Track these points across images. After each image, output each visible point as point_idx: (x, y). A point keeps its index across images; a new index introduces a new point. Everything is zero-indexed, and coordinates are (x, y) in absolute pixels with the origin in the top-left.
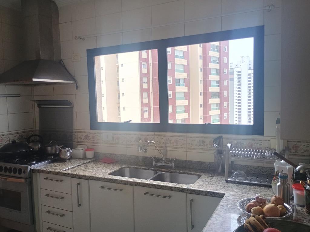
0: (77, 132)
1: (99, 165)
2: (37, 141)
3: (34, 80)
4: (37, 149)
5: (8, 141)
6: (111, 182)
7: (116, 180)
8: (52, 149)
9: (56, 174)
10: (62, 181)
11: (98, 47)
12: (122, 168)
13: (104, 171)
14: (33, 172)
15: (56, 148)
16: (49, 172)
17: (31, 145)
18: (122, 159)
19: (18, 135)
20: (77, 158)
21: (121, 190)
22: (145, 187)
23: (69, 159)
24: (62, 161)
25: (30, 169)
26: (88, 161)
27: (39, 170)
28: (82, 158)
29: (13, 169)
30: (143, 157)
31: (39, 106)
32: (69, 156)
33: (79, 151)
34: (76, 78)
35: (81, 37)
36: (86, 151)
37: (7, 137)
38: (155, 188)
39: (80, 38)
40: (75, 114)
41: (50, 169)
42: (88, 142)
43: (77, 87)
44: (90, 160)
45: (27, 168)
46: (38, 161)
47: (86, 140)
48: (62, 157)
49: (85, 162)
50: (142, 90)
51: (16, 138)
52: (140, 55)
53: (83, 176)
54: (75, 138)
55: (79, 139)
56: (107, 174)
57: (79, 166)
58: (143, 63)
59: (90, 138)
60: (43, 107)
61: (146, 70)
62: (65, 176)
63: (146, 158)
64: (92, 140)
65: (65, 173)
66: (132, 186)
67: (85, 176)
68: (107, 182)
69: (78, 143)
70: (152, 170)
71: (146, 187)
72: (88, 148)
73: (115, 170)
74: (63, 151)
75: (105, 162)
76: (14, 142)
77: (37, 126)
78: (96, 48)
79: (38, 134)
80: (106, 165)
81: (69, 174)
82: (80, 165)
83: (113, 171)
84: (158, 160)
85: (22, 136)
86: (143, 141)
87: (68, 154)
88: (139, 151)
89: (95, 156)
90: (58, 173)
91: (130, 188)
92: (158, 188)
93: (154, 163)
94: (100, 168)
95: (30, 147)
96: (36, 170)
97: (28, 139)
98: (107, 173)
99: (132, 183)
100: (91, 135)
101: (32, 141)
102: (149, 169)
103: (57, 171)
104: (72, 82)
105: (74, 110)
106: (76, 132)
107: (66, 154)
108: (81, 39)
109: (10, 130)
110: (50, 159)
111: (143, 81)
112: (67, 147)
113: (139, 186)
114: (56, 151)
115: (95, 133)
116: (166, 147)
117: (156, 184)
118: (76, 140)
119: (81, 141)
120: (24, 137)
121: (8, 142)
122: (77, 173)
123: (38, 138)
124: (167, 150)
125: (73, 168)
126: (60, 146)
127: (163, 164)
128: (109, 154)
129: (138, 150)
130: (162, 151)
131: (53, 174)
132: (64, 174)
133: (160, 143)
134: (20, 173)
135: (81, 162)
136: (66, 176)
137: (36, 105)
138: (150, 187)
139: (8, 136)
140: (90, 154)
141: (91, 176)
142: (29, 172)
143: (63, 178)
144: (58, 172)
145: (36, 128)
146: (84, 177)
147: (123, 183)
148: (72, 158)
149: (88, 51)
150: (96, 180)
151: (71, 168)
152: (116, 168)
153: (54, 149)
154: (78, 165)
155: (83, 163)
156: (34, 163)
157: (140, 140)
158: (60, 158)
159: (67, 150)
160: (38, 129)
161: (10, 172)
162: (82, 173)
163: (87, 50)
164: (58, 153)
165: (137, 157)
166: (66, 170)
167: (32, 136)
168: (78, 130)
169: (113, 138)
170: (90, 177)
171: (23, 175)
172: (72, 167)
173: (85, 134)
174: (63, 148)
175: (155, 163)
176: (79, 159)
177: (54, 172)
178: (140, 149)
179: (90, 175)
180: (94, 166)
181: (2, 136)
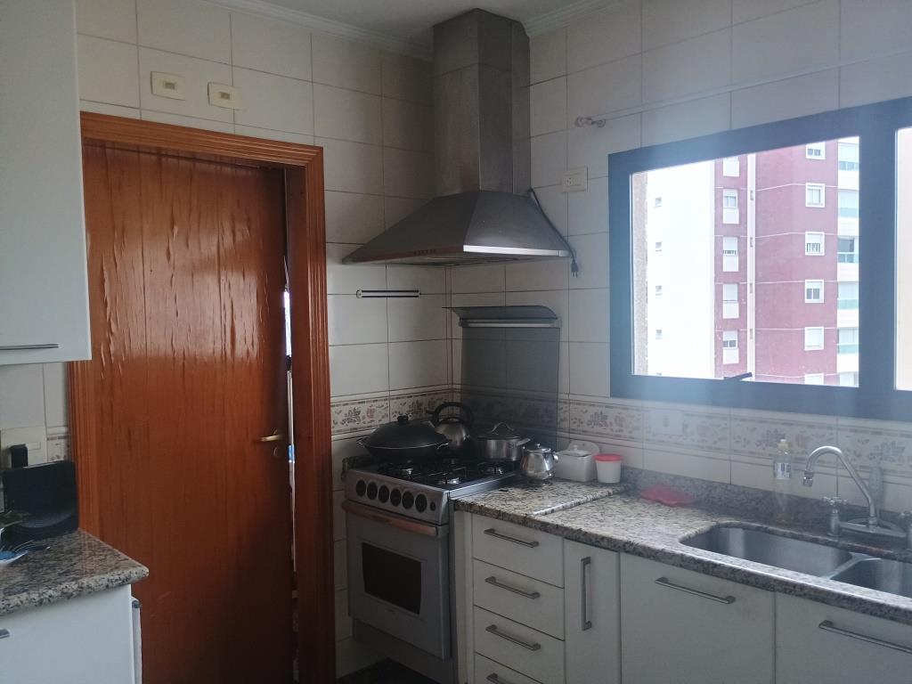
0: (569, 402)
1: (642, 508)
2: (457, 420)
3: (467, 248)
4: (458, 444)
5: (386, 415)
6: (694, 570)
7: (715, 565)
8: (499, 446)
9: (520, 524)
10: (534, 544)
11: (645, 145)
12: (719, 526)
13: (661, 528)
14: (455, 510)
15: (509, 445)
16: (500, 515)
17: (441, 430)
18: (713, 498)
19: (410, 401)
20: (570, 481)
21: (730, 600)
22: (823, 602)
23: (546, 481)
24: (531, 483)
25: (448, 498)
26: (605, 491)
27: (471, 505)
28: (585, 480)
29: (402, 495)
30: (789, 496)
31: (464, 323)
32: (548, 472)
33: (577, 459)
34: (571, 241)
35: (595, 119)
36: (597, 461)
37: (385, 406)
38: (864, 612)
39: (590, 122)
40: (564, 348)
41: (501, 507)
42: (600, 434)
43: (575, 268)
44: (611, 491)
45: (441, 495)
46: (466, 479)
47: (597, 429)
48: (531, 472)
49: (598, 494)
50: (721, 278)
51: (405, 411)
52: (718, 171)
53: (603, 538)
54: (562, 420)
55: (575, 423)
56: (677, 541)
57: (579, 504)
58: (726, 193)
59: (608, 421)
60: (473, 325)
61: (736, 213)
62: (546, 531)
63: (803, 501)
64: (615, 427)
65: (548, 524)
66: (770, 593)
67: (610, 540)
68: (681, 566)
69: (572, 436)
70: (827, 544)
71: (827, 603)
72: (601, 452)
73: (698, 529)
74: (532, 455)
75: (659, 501)
76: (402, 419)
77: (458, 377)
78: (638, 147)
79: (459, 401)
80: (664, 509)
81: (557, 527)
82: (584, 503)
83: (691, 532)
84: (849, 513)
85: (419, 405)
86: (790, 445)
87: (547, 467)
88: (780, 476)
89: (623, 479)
90: (526, 521)
91: (763, 597)
92: (875, 615)
93: (835, 522)
94: (648, 519)
95: (442, 438)
96: (463, 504)
97: (435, 414)
98: (673, 536)
99: (772, 583)
100: (611, 414)
101: (445, 421)
102: (815, 541)
103: (521, 513)
104: (561, 253)
105: (564, 337)
106: (565, 403)
107: (541, 464)
108: (593, 123)
109: (392, 388)
110: (495, 475)
111: (725, 248)
112: (543, 445)
113: (800, 596)
114: (509, 454)
115: (626, 409)
116: (883, 471)
117: (864, 597)
118: (565, 425)
119: (581, 428)
120: (423, 407)
121: (385, 421)
122: (584, 529)
123: (457, 411)
124: (884, 482)
125: (565, 508)
126: (522, 438)
127: (872, 530)
128: (671, 475)
129: (775, 475)
130: (866, 483)
131: (512, 521)
132: (544, 527)
133: (859, 456)
134: (421, 508)
135: (583, 494)
136: (551, 533)
137: (456, 319)
138: (842, 607)
139: (387, 402)
140: (609, 471)
141: (631, 544)
142: (445, 510)
143: (541, 536)
144: (525, 518)
145: (452, 384)
146: (605, 543)
147: (738, 578)
148: (558, 477)
149: (614, 159)
150: (643, 557)
151: (559, 510)
152: (700, 525)
153: (504, 447)
154: (578, 500)
155: (591, 497)
156: (455, 482)
157: (782, 440)
158: (525, 475)
159: (545, 455)
160: (459, 387)
161: (395, 503)
162: (595, 528)
163: (610, 155)
164: (514, 459)
165: (767, 494)
166: (546, 514)
167: (446, 405)
168: (571, 397)
169: (685, 426)
170: (624, 546)
171: (427, 514)
172: (560, 506)
173: (592, 410)
174: (531, 445)
175: (838, 522)
176: (578, 482)
177: (515, 515)
178: (783, 469)
179: (625, 538)
180: (627, 509)
181: (374, 401)
